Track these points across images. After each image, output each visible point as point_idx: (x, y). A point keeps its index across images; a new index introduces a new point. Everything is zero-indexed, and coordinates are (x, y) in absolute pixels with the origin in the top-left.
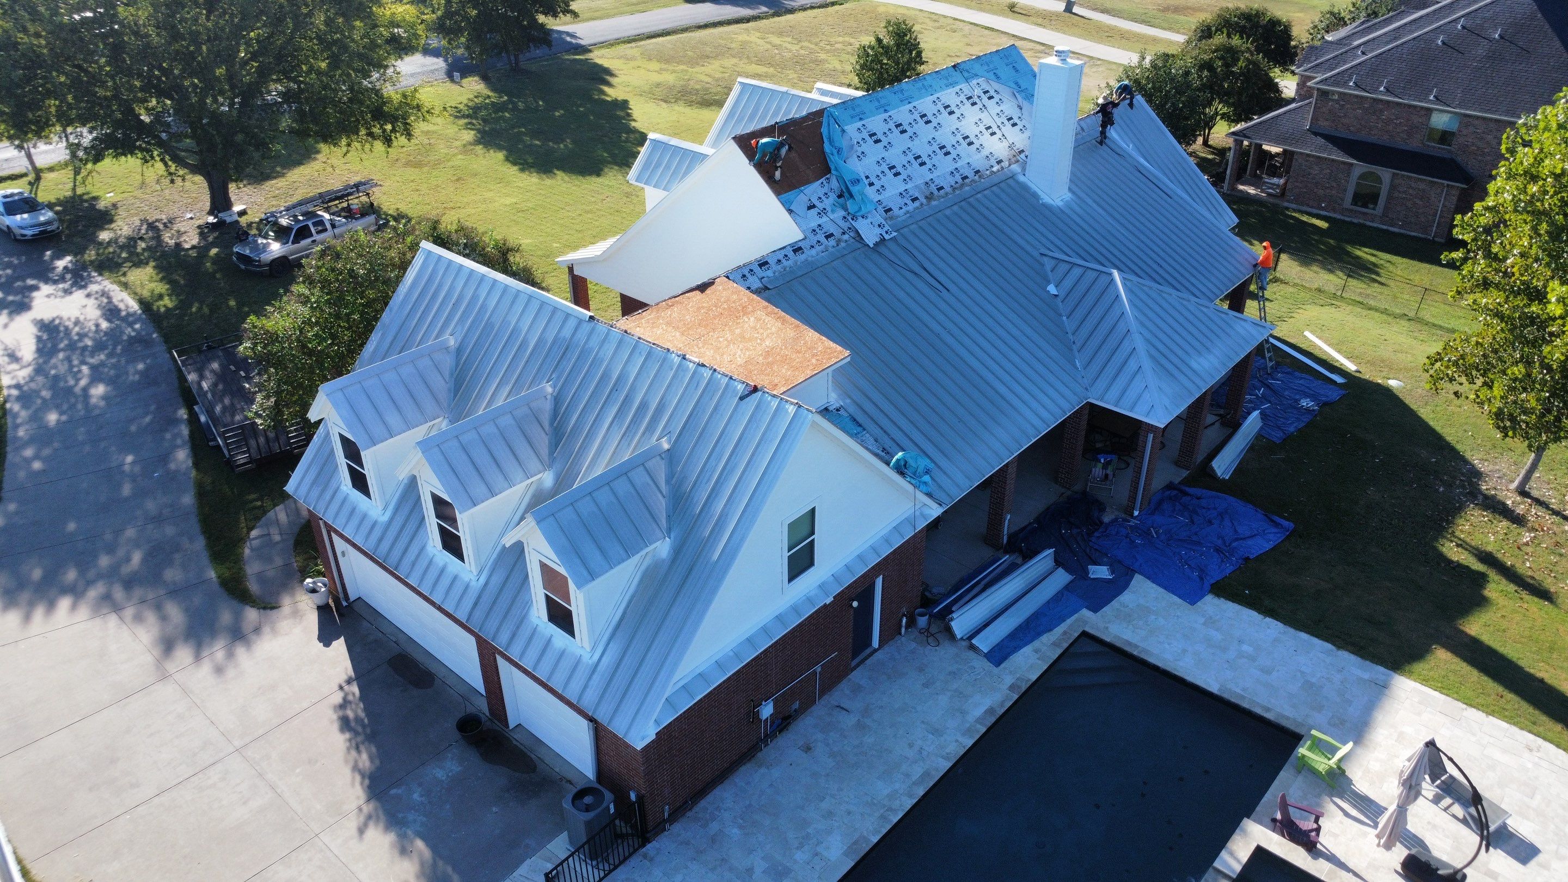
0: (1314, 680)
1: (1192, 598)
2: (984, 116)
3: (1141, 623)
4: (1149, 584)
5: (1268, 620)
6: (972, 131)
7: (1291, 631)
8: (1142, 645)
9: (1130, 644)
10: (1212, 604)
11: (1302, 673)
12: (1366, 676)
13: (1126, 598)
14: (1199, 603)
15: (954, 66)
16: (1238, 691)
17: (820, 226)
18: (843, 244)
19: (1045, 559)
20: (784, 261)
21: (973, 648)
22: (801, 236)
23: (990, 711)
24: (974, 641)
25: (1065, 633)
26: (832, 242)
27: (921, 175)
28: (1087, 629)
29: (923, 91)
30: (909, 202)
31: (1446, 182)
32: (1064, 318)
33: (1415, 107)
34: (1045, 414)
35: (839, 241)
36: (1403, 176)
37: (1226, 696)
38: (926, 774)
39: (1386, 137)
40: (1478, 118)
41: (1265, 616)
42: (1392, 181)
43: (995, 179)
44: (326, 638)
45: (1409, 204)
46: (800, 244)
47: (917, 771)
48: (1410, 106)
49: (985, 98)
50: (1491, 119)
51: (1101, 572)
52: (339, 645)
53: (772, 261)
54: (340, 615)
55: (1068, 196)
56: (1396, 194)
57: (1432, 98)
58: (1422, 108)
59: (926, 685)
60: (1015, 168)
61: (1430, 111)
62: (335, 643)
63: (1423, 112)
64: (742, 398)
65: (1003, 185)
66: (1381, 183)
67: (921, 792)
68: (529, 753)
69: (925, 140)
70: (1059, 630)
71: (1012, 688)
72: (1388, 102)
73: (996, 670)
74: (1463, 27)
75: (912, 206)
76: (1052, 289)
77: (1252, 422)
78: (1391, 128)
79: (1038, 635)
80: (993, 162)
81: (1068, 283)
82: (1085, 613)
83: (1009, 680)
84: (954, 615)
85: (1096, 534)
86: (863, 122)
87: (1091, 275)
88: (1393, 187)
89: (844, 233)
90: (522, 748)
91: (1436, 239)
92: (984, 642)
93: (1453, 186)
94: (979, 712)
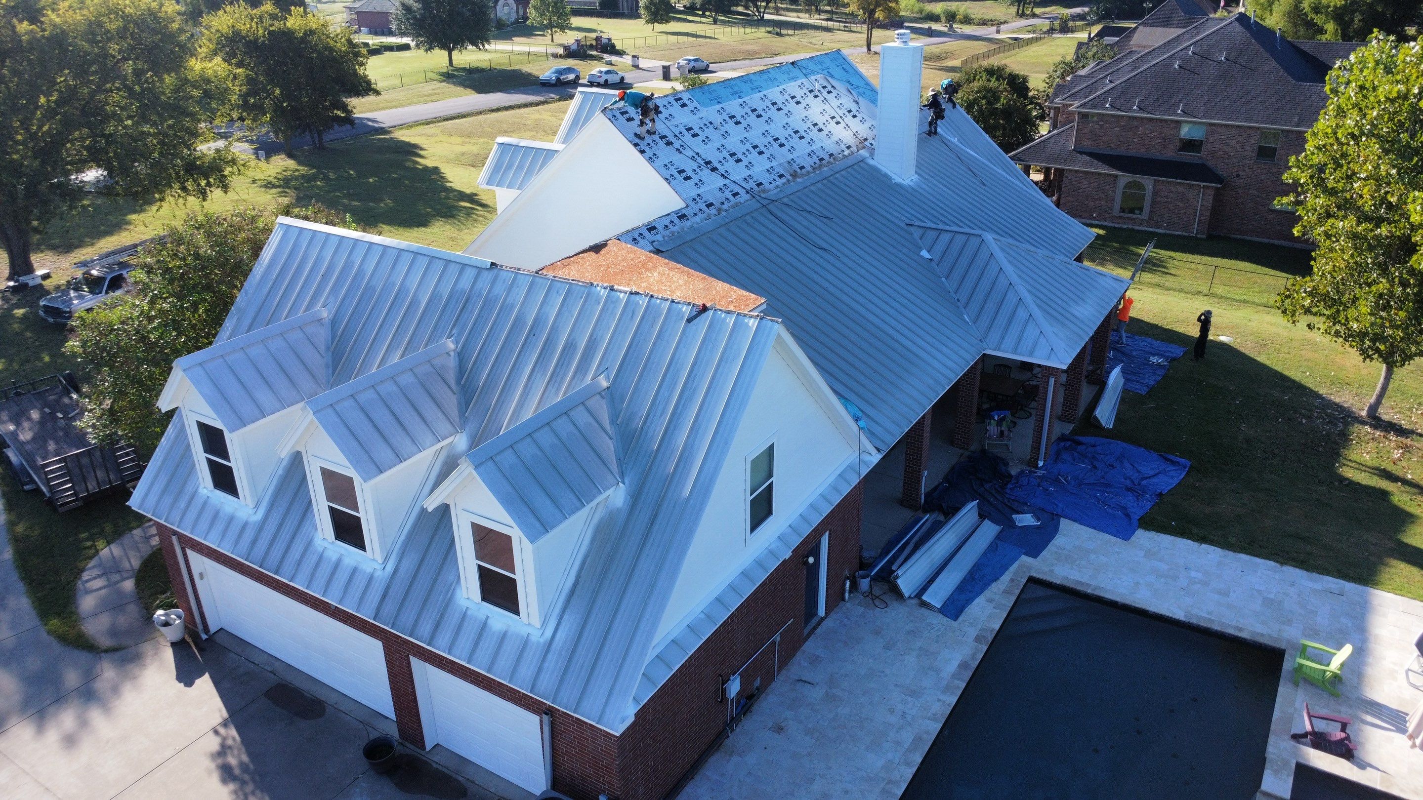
0: (1272, 596)
1: (1125, 534)
2: (827, 107)
3: (1083, 563)
4: (1076, 526)
5: (1204, 546)
6: (821, 120)
7: (1231, 554)
8: (1093, 583)
9: (1081, 583)
10: (1143, 537)
11: (1259, 591)
12: (1318, 586)
13: (1058, 541)
14: (1133, 538)
15: (793, 63)
16: (1205, 615)
17: (699, 195)
18: (724, 213)
19: (969, 512)
20: (671, 226)
21: (925, 605)
22: (684, 205)
23: (963, 665)
24: (924, 598)
25: (1012, 580)
26: (713, 211)
27: (783, 156)
28: (1034, 574)
29: (770, 82)
30: (777, 179)
31: (1202, 184)
32: (943, 279)
33: (1166, 121)
34: (950, 364)
35: (719, 211)
36: (1164, 181)
37: (1194, 621)
38: (918, 739)
39: (1143, 150)
40: (1222, 125)
41: (1201, 543)
42: (1154, 187)
43: (849, 162)
44: (186, 676)
45: (1171, 207)
46: (684, 212)
47: (907, 737)
48: (1161, 120)
49: (824, 92)
50: (1233, 126)
51: (1026, 520)
52: (205, 684)
53: (660, 227)
54: (200, 650)
55: (916, 178)
56: (1159, 199)
57: (1179, 111)
58: (1172, 121)
59: (887, 647)
60: (863, 152)
61: (1179, 123)
62: (198, 682)
63: (1173, 125)
64: (689, 320)
65: (855, 167)
66: (1144, 190)
67: (918, 758)
68: (454, 776)
69: (780, 125)
70: (1006, 578)
71: (978, 639)
72: (1142, 118)
73: (955, 624)
74: (1194, 53)
75: (780, 182)
76: (924, 253)
77: (1115, 377)
78: (1146, 142)
79: (986, 585)
80: (844, 148)
81: (940, 247)
82: (1025, 559)
83: (973, 633)
84: (900, 572)
85: (1010, 486)
86: (721, 105)
87: (960, 240)
88: (1155, 193)
89: (723, 203)
90: (445, 770)
91: (1199, 236)
92: (936, 596)
93: (1208, 187)
94: (952, 667)
